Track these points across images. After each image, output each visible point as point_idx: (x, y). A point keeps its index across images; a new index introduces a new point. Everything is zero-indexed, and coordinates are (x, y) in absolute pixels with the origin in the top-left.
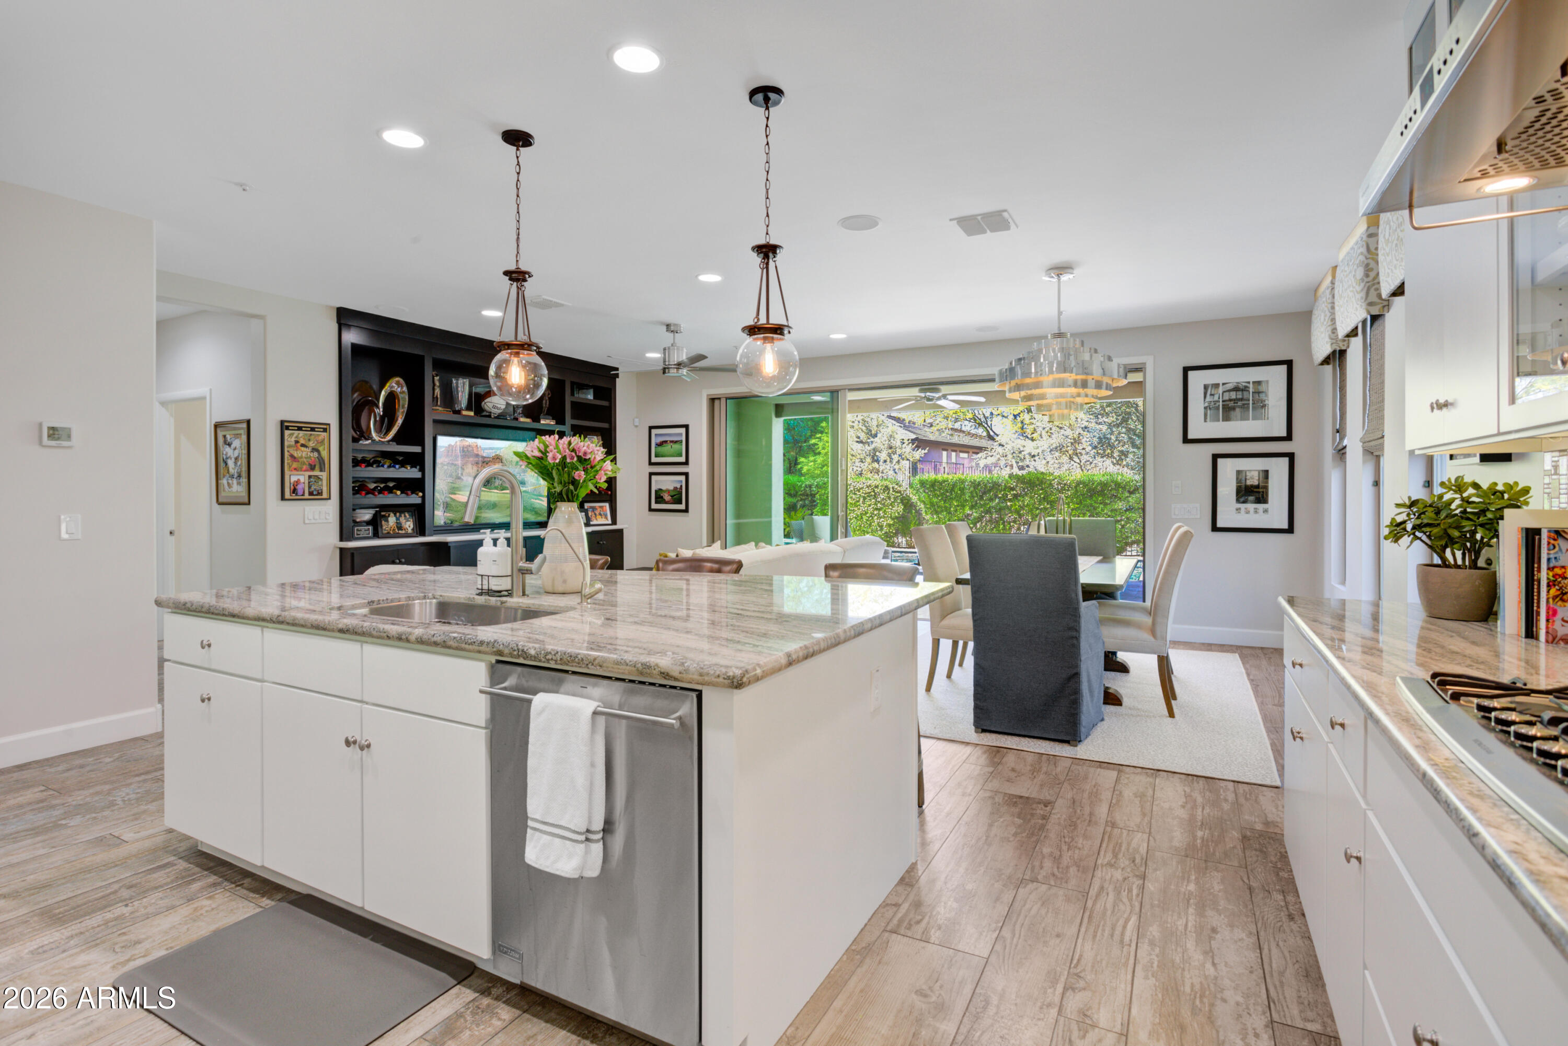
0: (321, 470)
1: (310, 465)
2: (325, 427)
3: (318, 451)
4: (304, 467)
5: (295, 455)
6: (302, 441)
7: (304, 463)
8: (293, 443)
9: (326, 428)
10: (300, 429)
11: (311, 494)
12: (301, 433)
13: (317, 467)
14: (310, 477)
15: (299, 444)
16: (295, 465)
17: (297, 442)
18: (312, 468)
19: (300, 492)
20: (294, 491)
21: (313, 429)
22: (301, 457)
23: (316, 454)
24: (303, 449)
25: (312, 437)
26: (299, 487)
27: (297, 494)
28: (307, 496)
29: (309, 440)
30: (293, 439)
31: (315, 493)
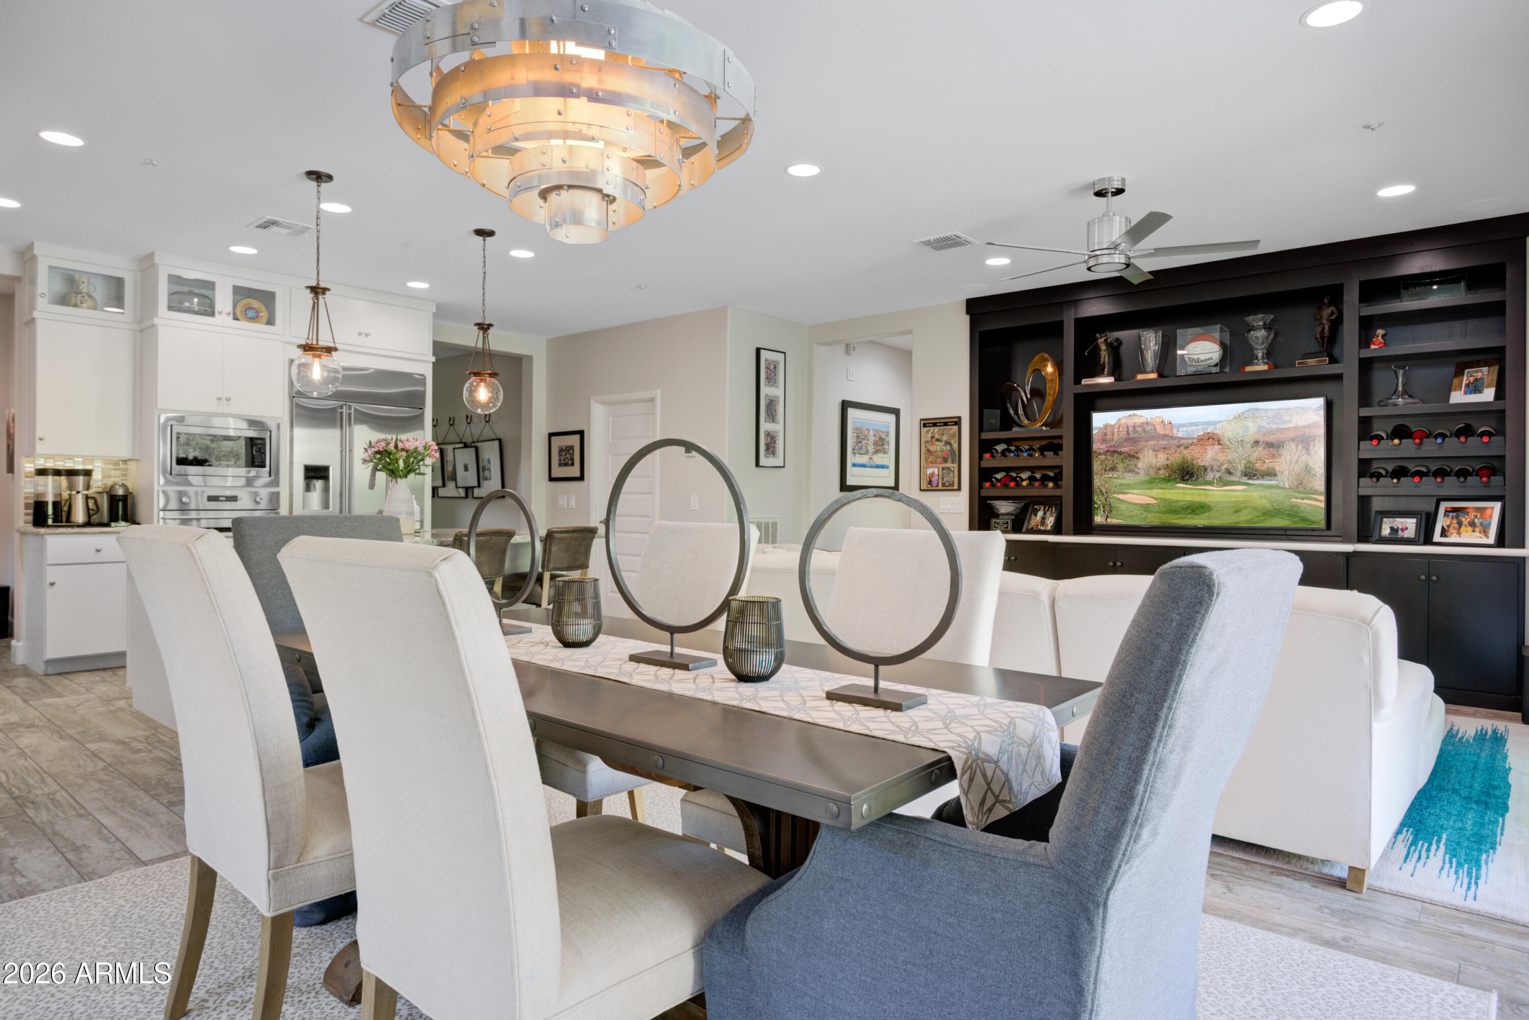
0: (953, 463)
1: (944, 458)
2: (957, 420)
3: (950, 444)
4: (939, 460)
5: (931, 449)
6: (937, 436)
7: (938, 457)
8: (930, 439)
9: (957, 422)
10: (935, 425)
11: (944, 485)
12: (936, 429)
13: (950, 460)
14: (943, 469)
15: (934, 439)
16: (931, 459)
17: (933, 437)
18: (945, 460)
19: (935, 484)
20: (930, 482)
21: (946, 424)
22: (936, 451)
23: (948, 447)
24: (937, 443)
25: (946, 431)
26: (934, 479)
27: (932, 486)
28: (940, 487)
29: (943, 434)
30: (930, 435)
31: (947, 484)
